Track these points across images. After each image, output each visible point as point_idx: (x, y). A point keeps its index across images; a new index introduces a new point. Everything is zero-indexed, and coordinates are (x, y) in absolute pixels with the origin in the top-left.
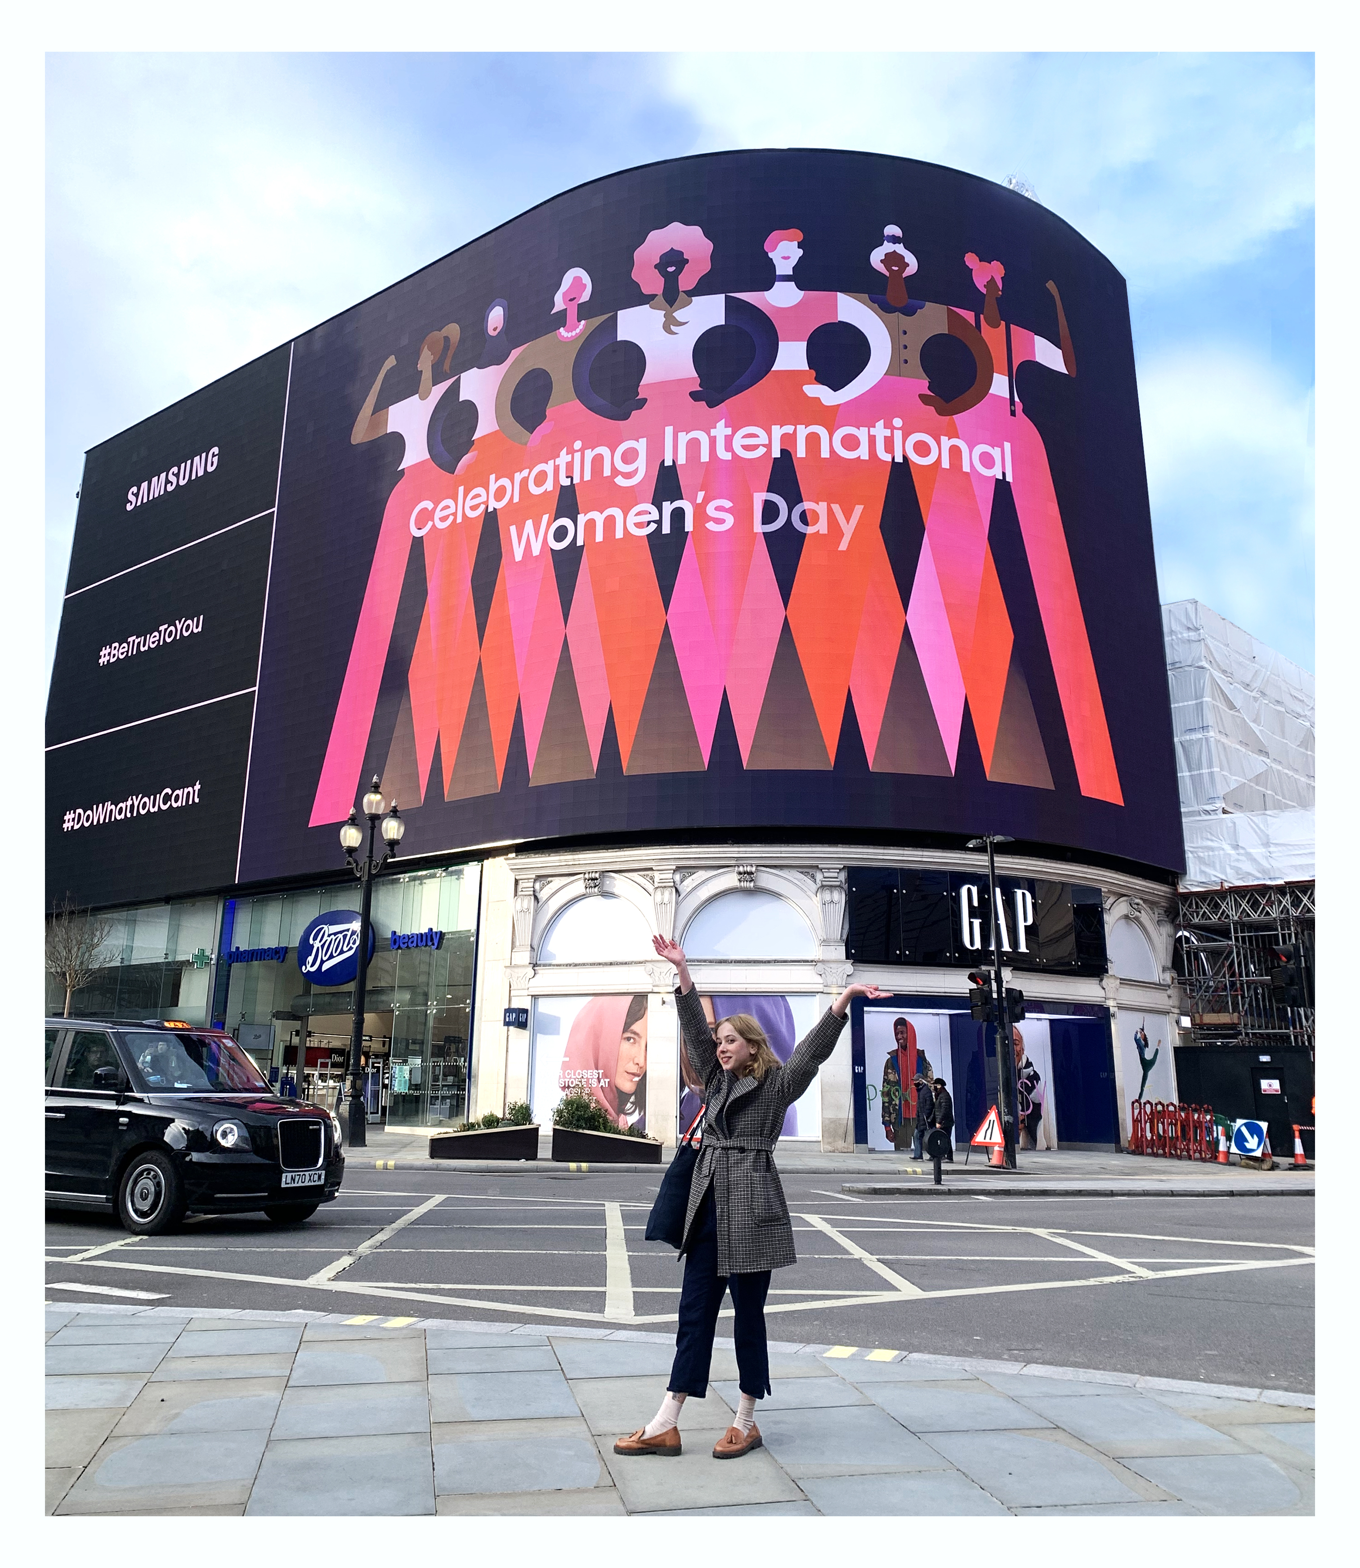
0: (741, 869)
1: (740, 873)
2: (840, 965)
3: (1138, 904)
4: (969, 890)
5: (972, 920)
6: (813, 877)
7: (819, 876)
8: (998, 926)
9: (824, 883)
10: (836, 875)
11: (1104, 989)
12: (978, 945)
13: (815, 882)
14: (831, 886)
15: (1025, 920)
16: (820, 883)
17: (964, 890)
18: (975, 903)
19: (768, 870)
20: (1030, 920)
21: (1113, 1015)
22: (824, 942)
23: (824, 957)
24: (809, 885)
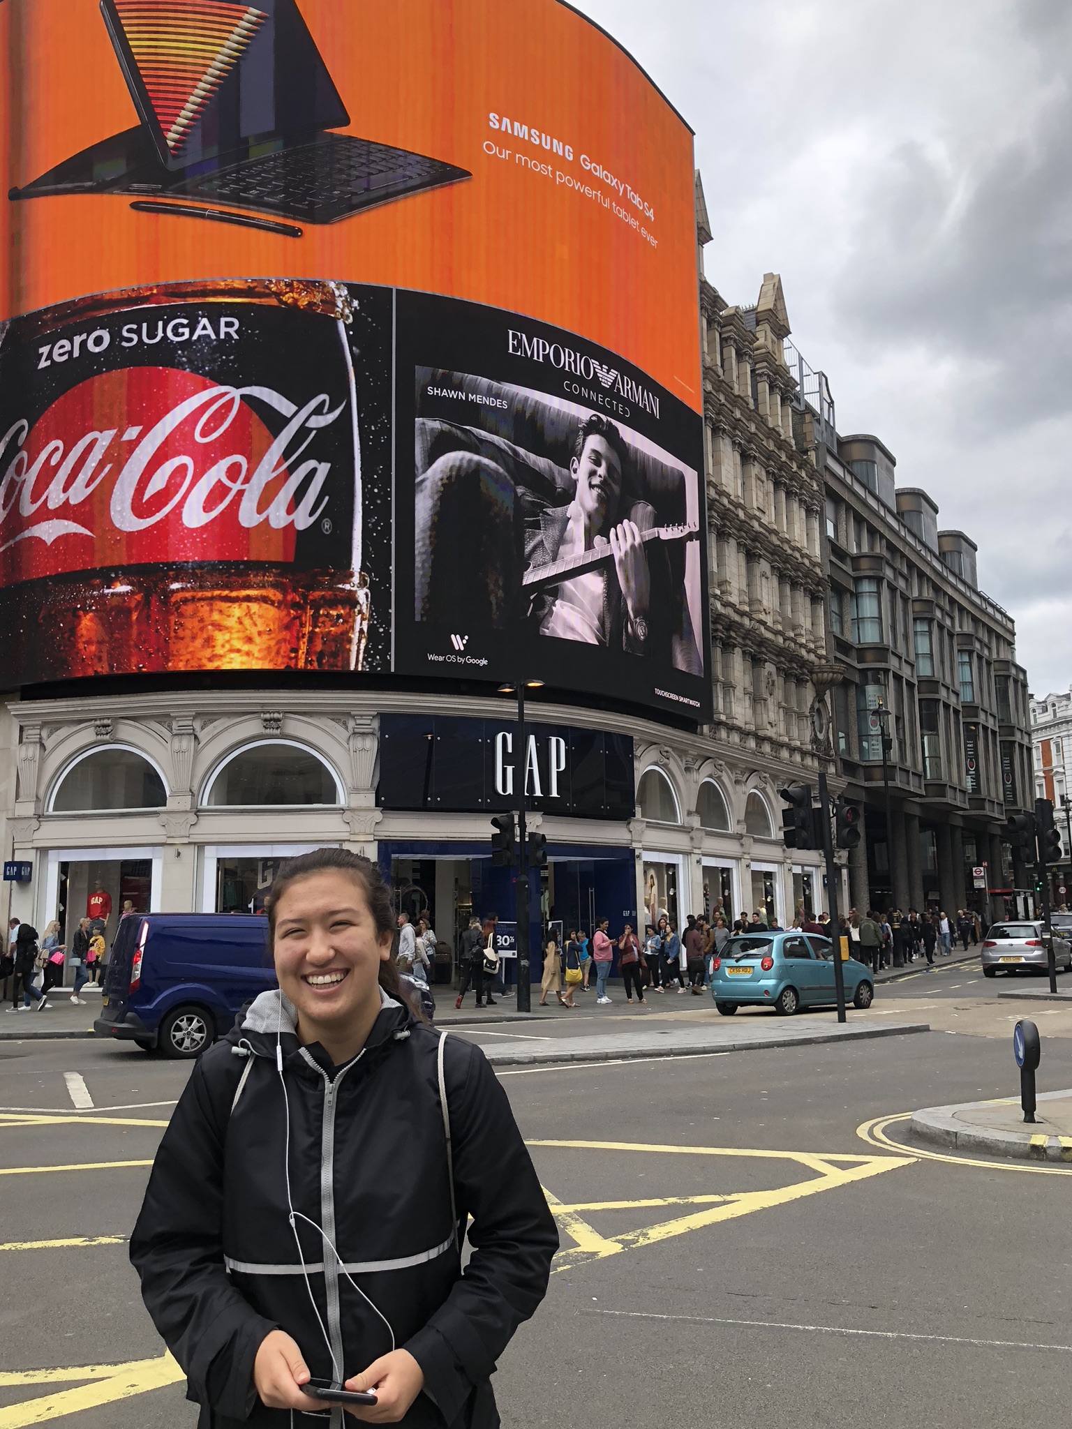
0: (268, 716)
1: (266, 720)
2: (369, 813)
3: (667, 752)
4: (504, 738)
5: (505, 766)
6: (345, 725)
7: (351, 724)
8: (531, 772)
9: (356, 730)
10: (369, 722)
11: (631, 832)
12: (510, 790)
13: (347, 728)
14: (363, 734)
15: (558, 766)
16: (352, 730)
17: (499, 737)
18: (510, 750)
19: (297, 716)
20: (563, 767)
21: (638, 857)
22: (356, 790)
23: (353, 805)
24: (341, 732)
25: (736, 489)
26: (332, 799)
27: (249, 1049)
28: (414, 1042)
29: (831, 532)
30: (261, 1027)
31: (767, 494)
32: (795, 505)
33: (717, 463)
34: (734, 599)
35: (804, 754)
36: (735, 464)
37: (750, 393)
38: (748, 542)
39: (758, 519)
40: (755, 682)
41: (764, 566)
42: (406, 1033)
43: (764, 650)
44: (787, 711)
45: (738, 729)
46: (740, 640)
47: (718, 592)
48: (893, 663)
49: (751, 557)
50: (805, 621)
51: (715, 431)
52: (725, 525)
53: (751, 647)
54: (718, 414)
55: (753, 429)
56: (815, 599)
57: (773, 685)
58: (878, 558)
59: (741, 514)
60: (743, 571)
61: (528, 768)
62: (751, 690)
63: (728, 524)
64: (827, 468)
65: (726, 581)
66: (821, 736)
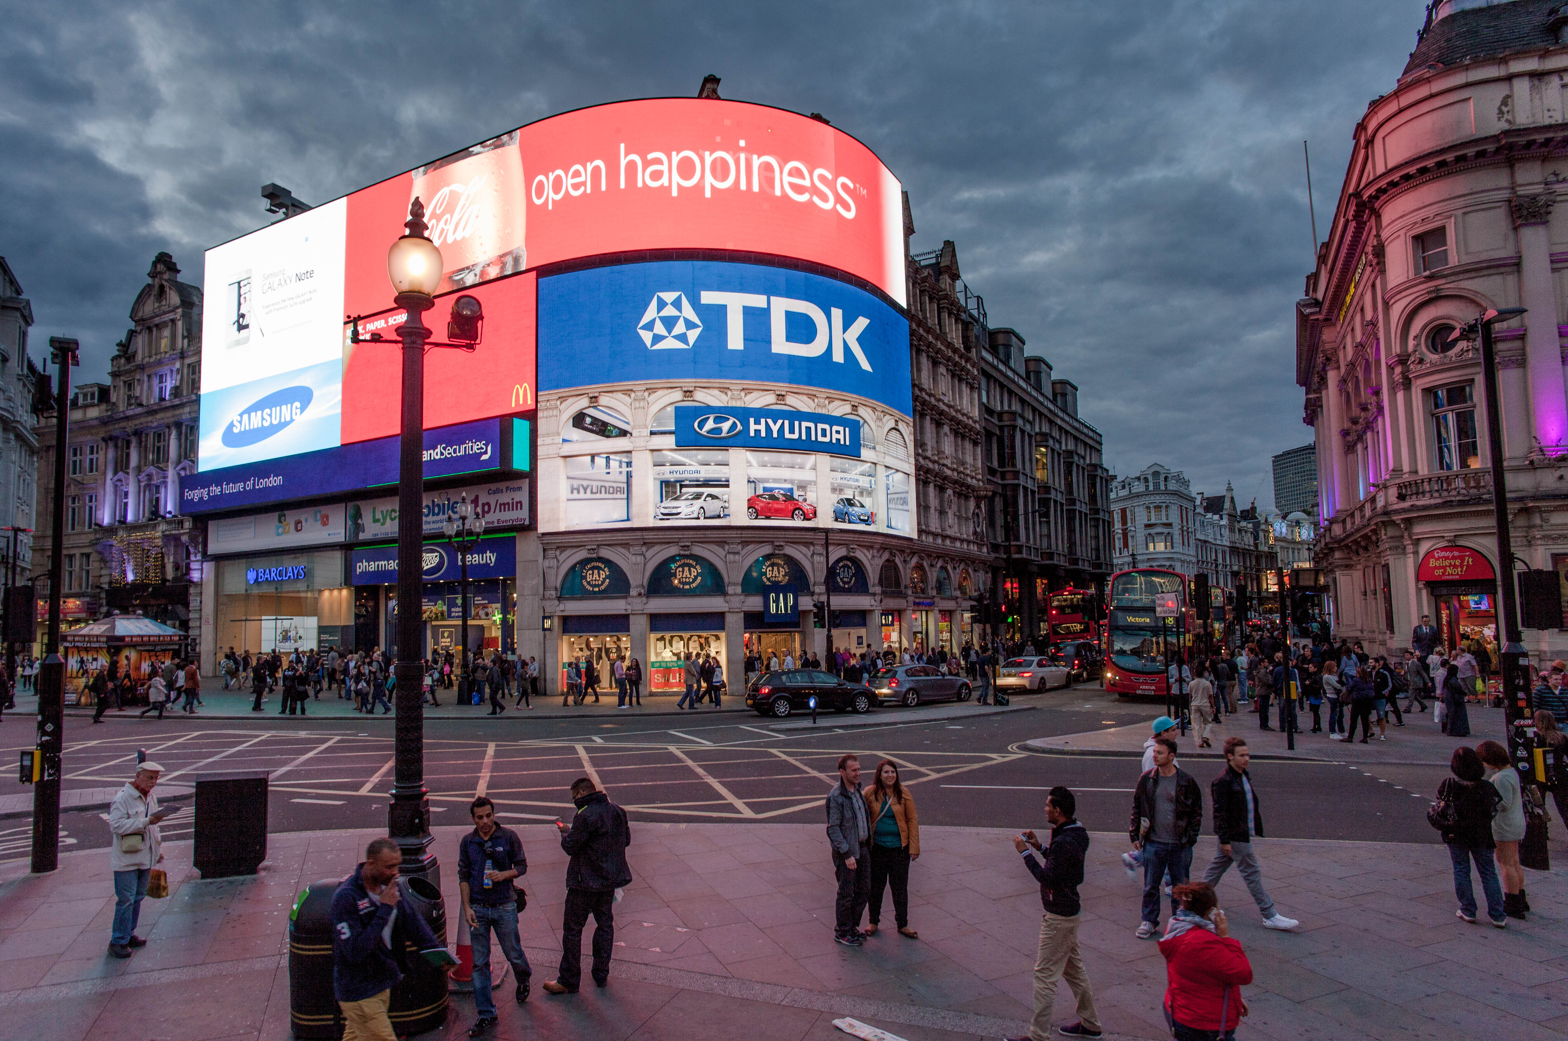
25: (930, 385)
29: (984, 400)
31: (947, 383)
32: (964, 386)
34: (929, 454)
35: (969, 542)
36: (929, 369)
37: (937, 322)
38: (937, 416)
39: (943, 401)
40: (941, 502)
41: (946, 429)
43: (946, 482)
44: (959, 517)
48: (1022, 481)
49: (939, 425)
50: (969, 459)
53: (939, 482)
55: (939, 345)
56: (975, 443)
57: (951, 502)
58: (1013, 414)
59: (933, 399)
60: (934, 434)
62: (939, 507)
64: (983, 359)
66: (978, 530)
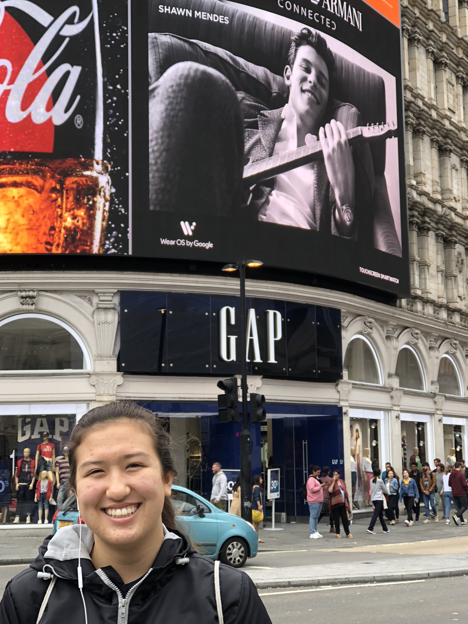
0: (24, 294)
1: (22, 297)
2: (111, 377)
3: (370, 323)
4: (228, 312)
5: (229, 336)
6: (90, 301)
7: (95, 300)
8: (251, 341)
9: (100, 306)
10: (110, 298)
11: (339, 392)
12: (233, 357)
13: (91, 304)
14: (106, 309)
15: (275, 336)
16: (96, 305)
17: (223, 311)
18: (233, 322)
19: (49, 294)
20: (279, 336)
21: (345, 413)
22: (99, 357)
23: (98, 370)
24: (87, 308)
25: (429, 93)
26: (80, 365)
27: (52, 573)
28: (193, 567)
30: (61, 556)
31: (457, 96)
33: (413, 70)
34: (428, 189)
36: (429, 70)
37: (441, 7)
38: (440, 139)
39: (449, 119)
40: (447, 261)
41: (454, 159)
42: (186, 560)
43: (454, 233)
45: (433, 303)
46: (433, 224)
47: (414, 182)
49: (443, 151)
51: (411, 41)
52: (419, 124)
53: (443, 231)
54: (413, 26)
55: (444, 38)
57: (462, 264)
59: (434, 114)
60: (436, 164)
61: (249, 338)
62: (443, 268)
63: (423, 123)
65: (421, 173)
